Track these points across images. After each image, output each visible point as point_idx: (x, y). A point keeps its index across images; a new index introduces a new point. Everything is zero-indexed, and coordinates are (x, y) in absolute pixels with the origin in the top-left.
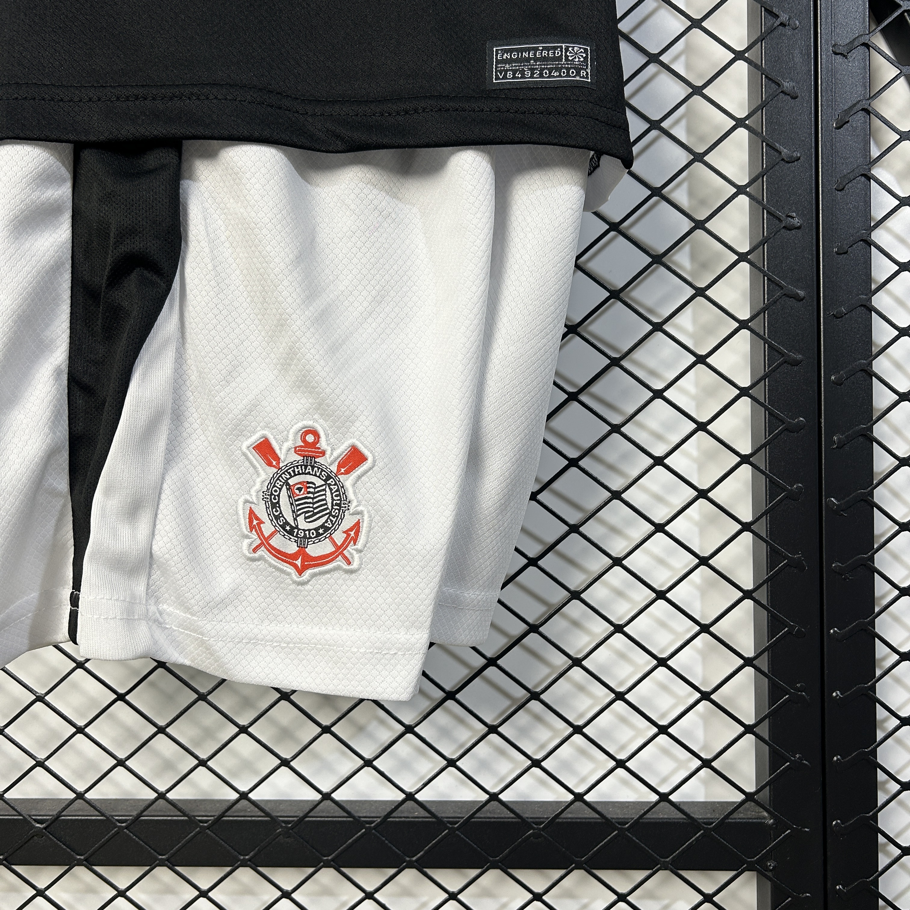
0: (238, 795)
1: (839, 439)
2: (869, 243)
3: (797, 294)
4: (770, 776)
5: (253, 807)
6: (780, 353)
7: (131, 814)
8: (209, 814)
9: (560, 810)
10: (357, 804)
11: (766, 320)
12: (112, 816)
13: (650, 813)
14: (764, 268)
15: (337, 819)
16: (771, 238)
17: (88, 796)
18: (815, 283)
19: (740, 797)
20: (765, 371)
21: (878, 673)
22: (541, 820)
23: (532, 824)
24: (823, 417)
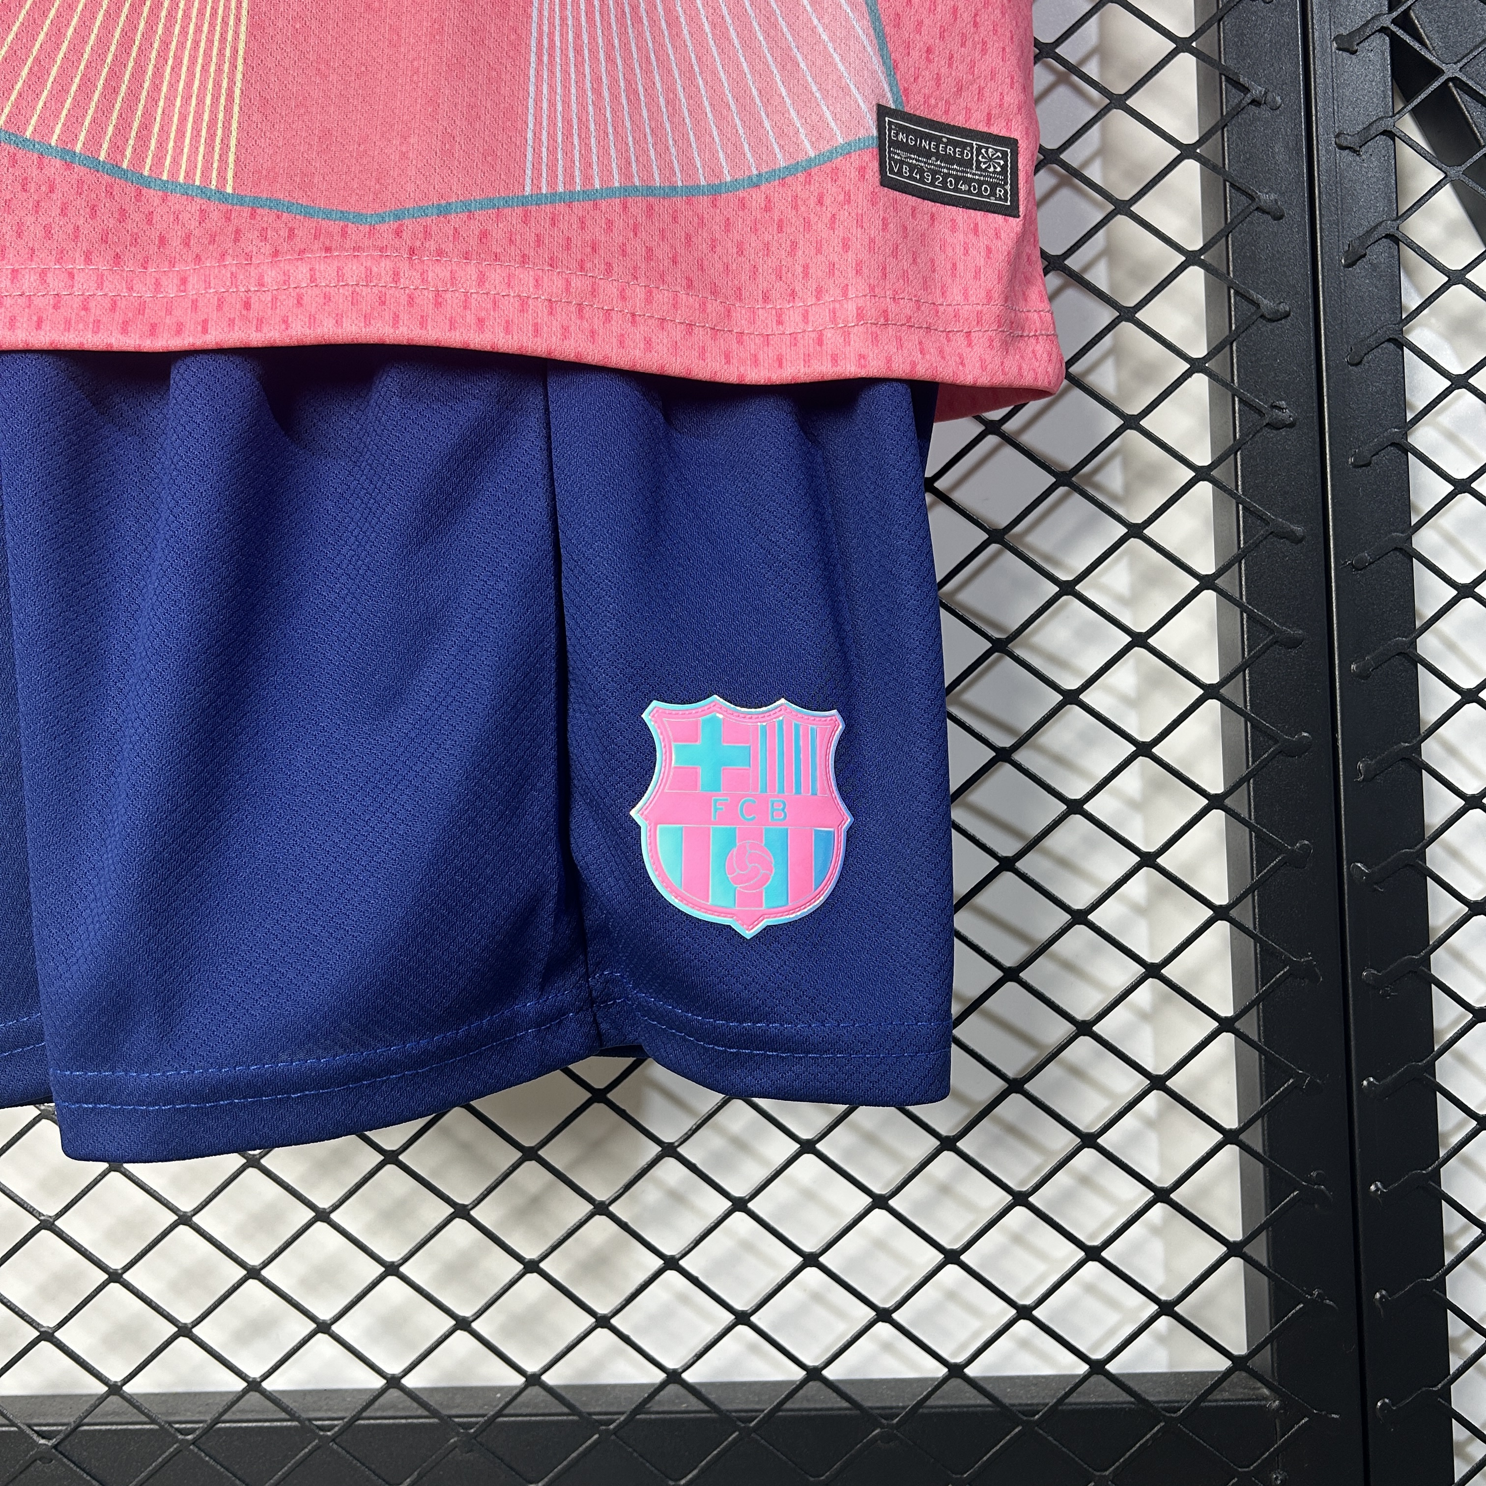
0: (384, 1381)
1: (1367, 767)
2: (1406, 449)
3: (1292, 531)
4: (1271, 1328)
5: (409, 1402)
6: (1267, 628)
7: (202, 1418)
8: (335, 1415)
9: (925, 1393)
10: (584, 1391)
11: (1243, 576)
12: (170, 1424)
13: (1075, 1394)
14: (1237, 489)
15: (552, 1418)
16: (1247, 442)
17: (128, 1388)
18: (1320, 513)
19: (1224, 1364)
20: (1243, 657)
21: (1443, 1150)
22: (894, 1411)
23: (880, 1418)
24: (1339, 731)
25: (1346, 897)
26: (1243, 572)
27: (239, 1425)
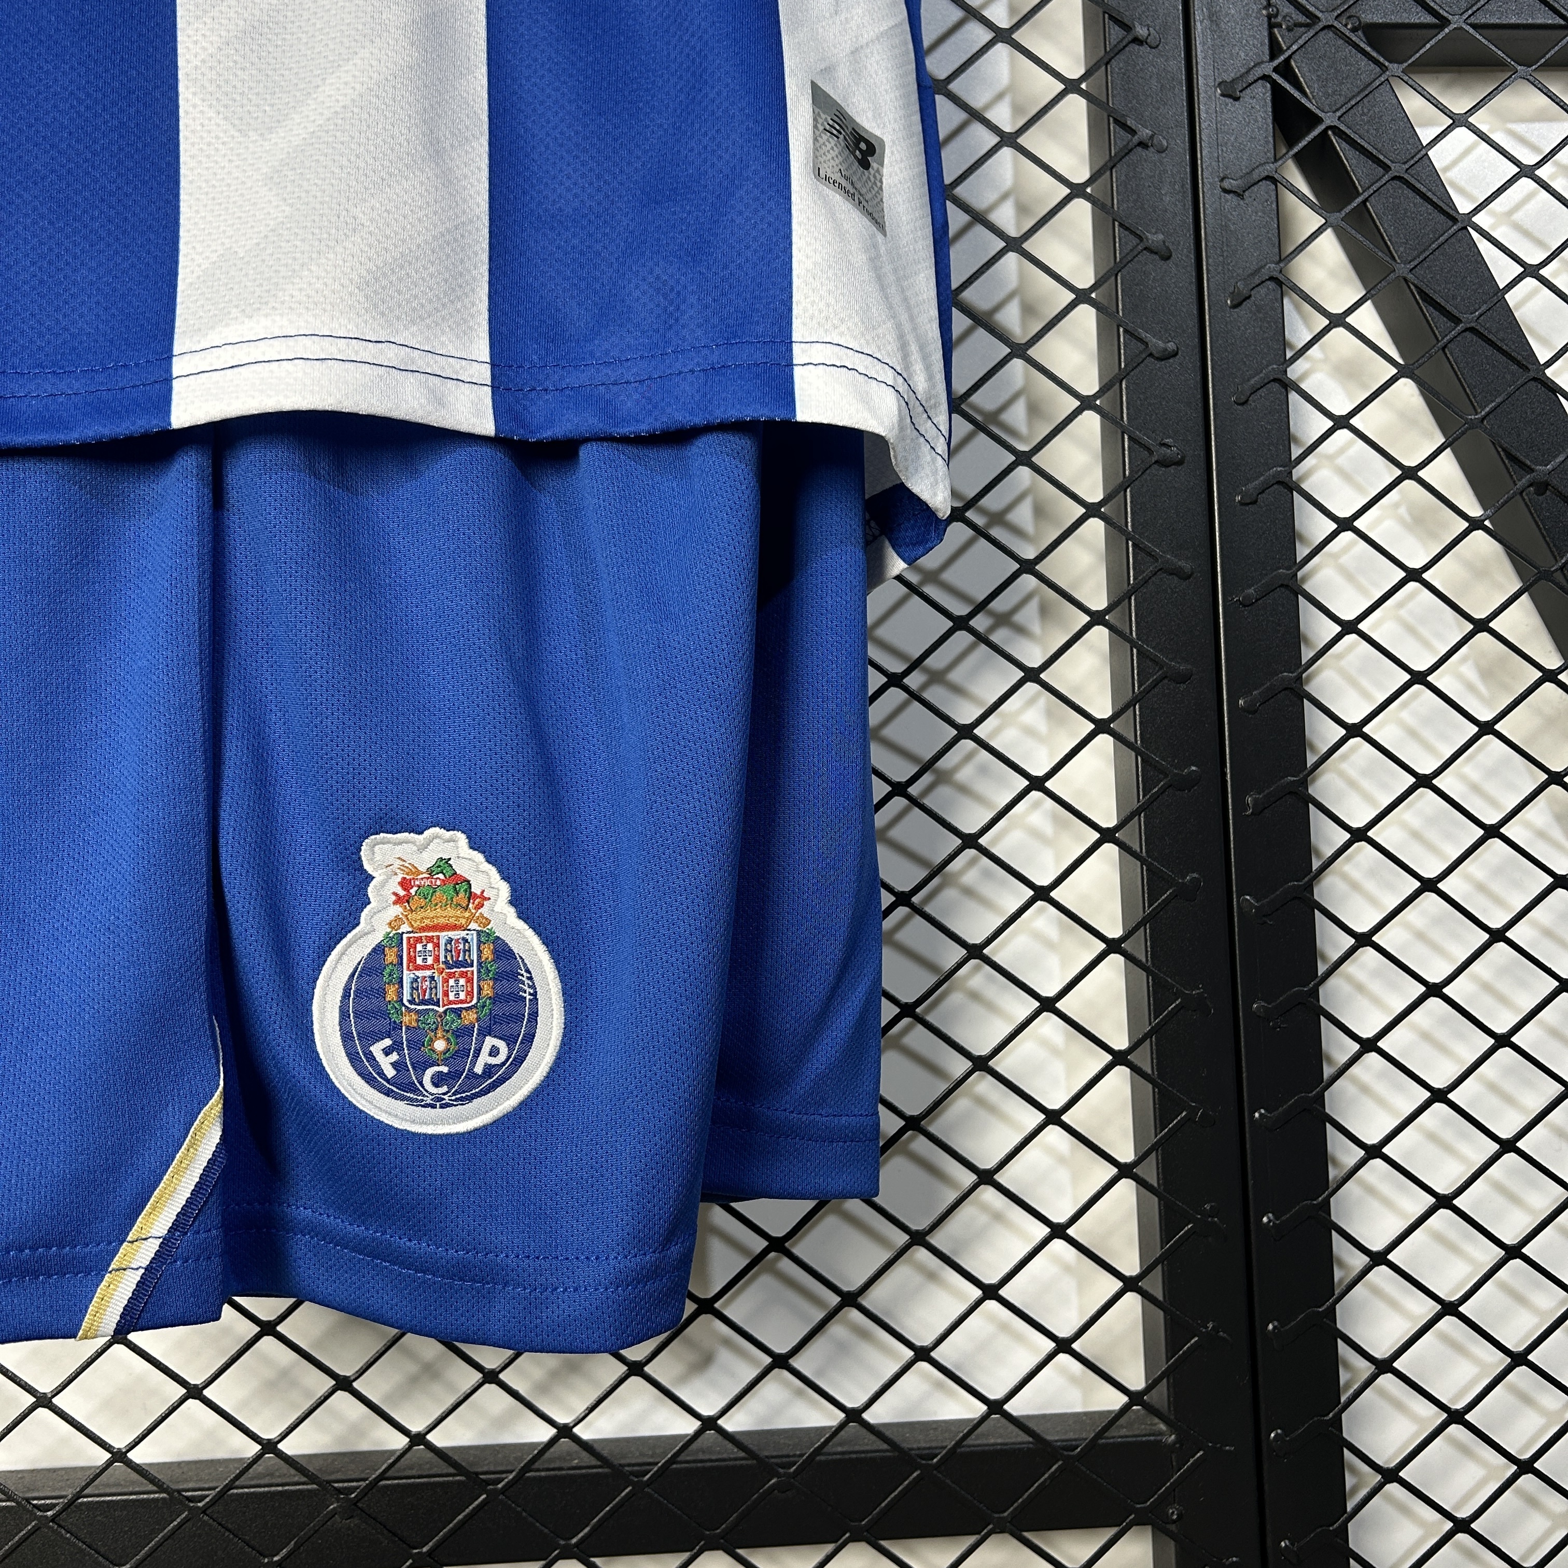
0: (260, 1447)
1: (1255, 800)
2: (1290, 487)
3: (1181, 568)
4: (1167, 1362)
5: (286, 1467)
6: (1157, 663)
7: (64, 1493)
8: (206, 1486)
9: (822, 1440)
10: (472, 1452)
11: (1133, 612)
12: (28, 1500)
13: (973, 1436)
14: (1127, 526)
15: (436, 1479)
16: (1136, 479)
18: (1208, 550)
19: (1120, 1400)
20: (1134, 692)
21: (1333, 1178)
22: (792, 1459)
23: (776, 1467)
24: (1228, 765)
25: (1236, 929)
26: (1133, 608)
27: (102, 1499)
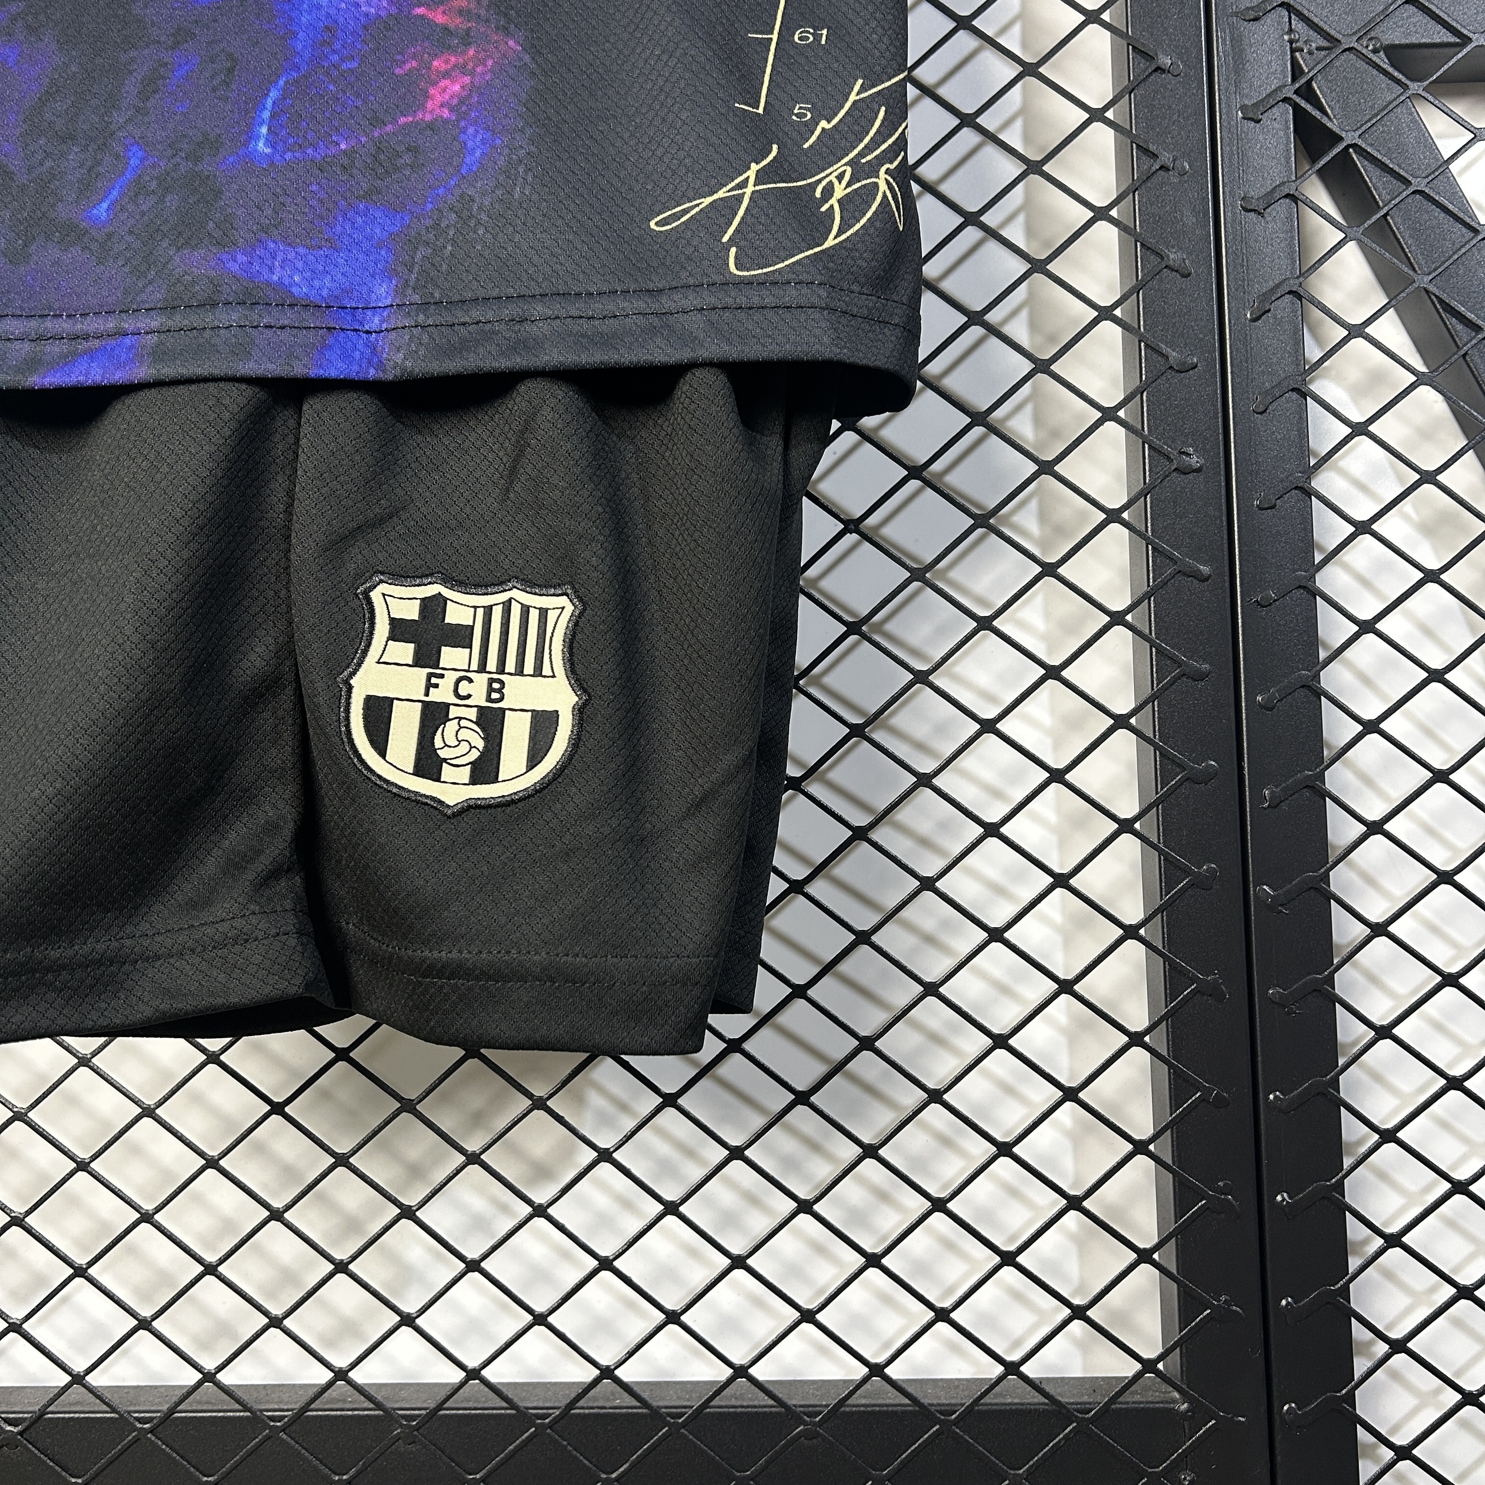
1: (1272, 793)
2: (1309, 493)
4: (1181, 1331)
5: (355, 1394)
7: (160, 1408)
8: (286, 1407)
10: (525, 1388)
11: (1152, 612)
12: (129, 1412)
13: (991, 1395)
14: (1147, 531)
15: (490, 1412)
16: (1155, 486)
17: (91, 1379)
18: (1226, 553)
20: (1153, 689)
21: (1347, 1162)
22: (818, 1409)
24: (1246, 759)
25: (1253, 918)
26: (1152, 609)
27: (195, 1415)
